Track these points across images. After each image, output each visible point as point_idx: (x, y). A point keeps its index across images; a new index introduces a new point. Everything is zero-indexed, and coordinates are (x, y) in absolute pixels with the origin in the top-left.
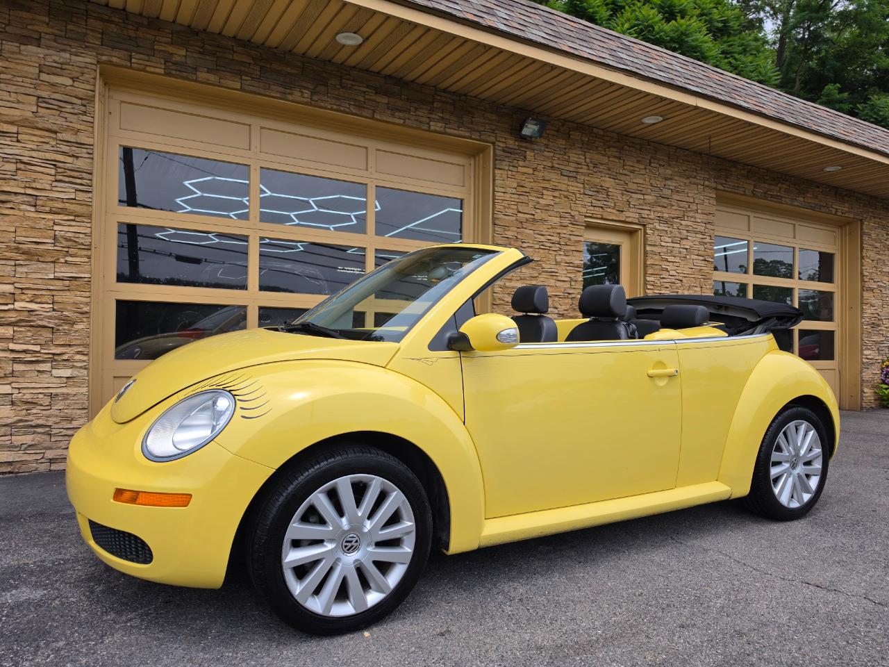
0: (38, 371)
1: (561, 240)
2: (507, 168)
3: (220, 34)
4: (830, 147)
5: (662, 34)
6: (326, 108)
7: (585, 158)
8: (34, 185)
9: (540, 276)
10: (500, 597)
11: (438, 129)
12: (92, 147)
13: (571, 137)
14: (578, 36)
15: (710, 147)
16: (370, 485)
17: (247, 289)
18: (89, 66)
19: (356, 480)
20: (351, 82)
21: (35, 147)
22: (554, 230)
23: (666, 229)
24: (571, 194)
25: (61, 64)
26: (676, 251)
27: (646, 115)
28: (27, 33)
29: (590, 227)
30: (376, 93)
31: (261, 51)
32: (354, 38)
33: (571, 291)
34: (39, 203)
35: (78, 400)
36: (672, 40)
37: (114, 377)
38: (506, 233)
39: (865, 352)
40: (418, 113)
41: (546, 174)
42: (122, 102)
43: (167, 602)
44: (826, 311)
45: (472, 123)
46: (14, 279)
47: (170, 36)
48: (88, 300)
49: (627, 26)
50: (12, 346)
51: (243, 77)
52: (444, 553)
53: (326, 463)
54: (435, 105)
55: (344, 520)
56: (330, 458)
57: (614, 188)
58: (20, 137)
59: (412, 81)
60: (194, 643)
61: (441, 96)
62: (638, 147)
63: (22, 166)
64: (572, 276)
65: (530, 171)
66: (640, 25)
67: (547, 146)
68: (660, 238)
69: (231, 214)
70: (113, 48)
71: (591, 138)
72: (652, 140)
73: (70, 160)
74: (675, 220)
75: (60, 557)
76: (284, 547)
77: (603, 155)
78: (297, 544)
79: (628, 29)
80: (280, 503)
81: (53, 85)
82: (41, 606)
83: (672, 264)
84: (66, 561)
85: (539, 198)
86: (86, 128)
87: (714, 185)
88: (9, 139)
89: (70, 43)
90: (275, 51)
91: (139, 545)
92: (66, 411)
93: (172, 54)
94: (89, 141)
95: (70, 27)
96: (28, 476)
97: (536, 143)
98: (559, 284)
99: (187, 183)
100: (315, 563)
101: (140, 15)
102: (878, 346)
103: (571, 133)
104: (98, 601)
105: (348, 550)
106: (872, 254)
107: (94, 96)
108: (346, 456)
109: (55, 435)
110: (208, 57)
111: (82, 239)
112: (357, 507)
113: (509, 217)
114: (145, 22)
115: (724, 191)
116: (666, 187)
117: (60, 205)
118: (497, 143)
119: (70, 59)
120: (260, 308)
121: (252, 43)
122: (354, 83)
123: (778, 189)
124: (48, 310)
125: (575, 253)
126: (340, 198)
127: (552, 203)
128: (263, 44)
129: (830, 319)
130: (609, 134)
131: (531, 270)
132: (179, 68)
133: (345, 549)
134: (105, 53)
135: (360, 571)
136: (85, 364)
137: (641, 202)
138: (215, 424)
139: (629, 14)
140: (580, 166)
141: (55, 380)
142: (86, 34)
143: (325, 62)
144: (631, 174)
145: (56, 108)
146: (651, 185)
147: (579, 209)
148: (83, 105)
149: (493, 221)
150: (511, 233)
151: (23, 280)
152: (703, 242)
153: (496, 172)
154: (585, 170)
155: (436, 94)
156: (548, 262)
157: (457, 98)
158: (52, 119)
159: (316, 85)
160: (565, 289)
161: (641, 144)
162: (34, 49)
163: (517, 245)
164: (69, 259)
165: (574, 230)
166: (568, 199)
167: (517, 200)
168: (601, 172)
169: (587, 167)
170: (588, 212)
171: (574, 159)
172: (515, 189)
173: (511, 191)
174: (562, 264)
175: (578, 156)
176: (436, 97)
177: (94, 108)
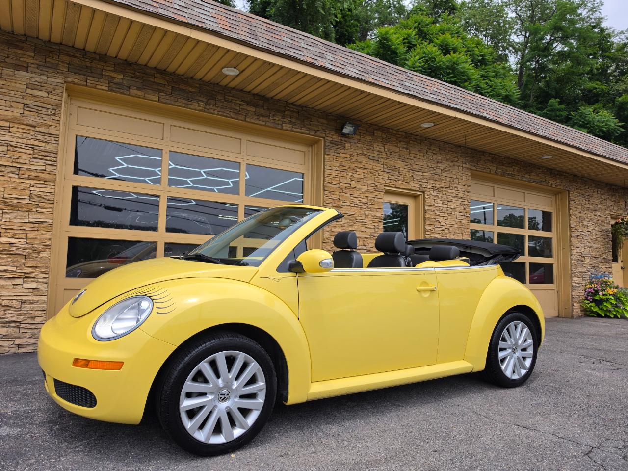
0: (14, 285)
1: (368, 201)
2: (333, 154)
3: (146, 65)
4: (543, 144)
5: (441, 63)
6: (214, 114)
7: (384, 148)
8: (18, 161)
9: (355, 224)
10: (321, 434)
11: (288, 128)
12: (58, 137)
13: (375, 135)
14: (378, 71)
15: (466, 142)
16: (237, 358)
17: (157, 231)
18: (59, 85)
19: (229, 355)
20: (231, 97)
21: (20, 136)
22: (364, 195)
23: (438, 195)
24: (375, 172)
25: (41, 83)
26: (445, 210)
27: (423, 121)
28: (20, 63)
29: (387, 192)
30: (248, 105)
31: (173, 77)
32: (234, 71)
33: (375, 235)
34: (21, 172)
35: (40, 304)
36: (448, 67)
37: (65, 289)
38: (332, 196)
39: (574, 279)
40: (275, 118)
41: (358, 158)
42: (79, 107)
43: (102, 436)
44: (548, 251)
45: (310, 125)
47: (113, 66)
48: (50, 237)
49: (417, 57)
51: (160, 94)
52: (284, 405)
53: (209, 343)
54: (286, 113)
55: (220, 381)
56: (213, 340)
57: (403, 168)
58: (11, 129)
59: (271, 98)
60: (120, 460)
61: (290, 107)
62: (419, 142)
63: (10, 148)
64: (376, 225)
65: (348, 156)
66: (426, 57)
67: (359, 140)
68: (435, 201)
69: (147, 179)
70: (75, 73)
71: (388, 136)
72: (430, 137)
73: (43, 144)
74: (444, 189)
75: (28, 408)
76: (181, 397)
77: (396, 146)
78: (189, 395)
79: (418, 60)
80: (179, 368)
81: (35, 96)
82: (18, 438)
83: (441, 218)
84: (33, 411)
85: (354, 173)
86: (55, 124)
87: (469, 167)
88: (3, 130)
89: (47, 70)
90: (182, 77)
91: (88, 395)
92: (31, 312)
93: (113, 78)
94: (57, 132)
95: (48, 60)
96: (3, 356)
97: (352, 138)
98: (367, 230)
99: (117, 158)
100: (201, 408)
101: (94, 53)
102: (582, 274)
103: (375, 132)
104: (55, 436)
105: (222, 400)
106: (577, 214)
107: (61, 104)
108: (222, 339)
109: (23, 328)
110: (137, 80)
111: (49, 196)
112: (229, 372)
113: (335, 186)
114: (98, 57)
115: (477, 170)
116: (438, 167)
117: (34, 174)
119: (47, 80)
120: (166, 244)
121: (167, 72)
122: (233, 98)
123: (512, 169)
124: (23, 243)
125: (377, 210)
126: (222, 170)
127: (362, 177)
128: (174, 73)
129: (551, 256)
130: (400, 133)
131: (349, 221)
132: (118, 87)
133: (220, 400)
134: (70, 76)
135: (229, 414)
136: (46, 280)
137: (421, 177)
138: (139, 317)
139: (419, 50)
140: (381, 153)
141: (24, 291)
142: (58, 64)
143: (214, 84)
144: (415, 159)
145: (36, 111)
146: (428, 166)
147: (381, 181)
148: (54, 109)
149: (324, 188)
150: (336, 196)
151: (7, 223)
152: (463, 204)
153: (326, 156)
154: (384, 156)
155: (287, 106)
156: (360, 215)
157: (300, 109)
158: (32, 118)
159: (209, 99)
160: (371, 233)
161: (421, 140)
162: (24, 73)
163: (339, 204)
164: (39, 209)
165: (377, 194)
166: (373, 175)
167: (339, 175)
168: (395, 158)
169: (385, 154)
170: (386, 183)
171: (377, 149)
172: (338, 168)
173: (335, 169)
174: (369, 217)
175: (379, 147)
176: (287, 108)
177: (61, 111)
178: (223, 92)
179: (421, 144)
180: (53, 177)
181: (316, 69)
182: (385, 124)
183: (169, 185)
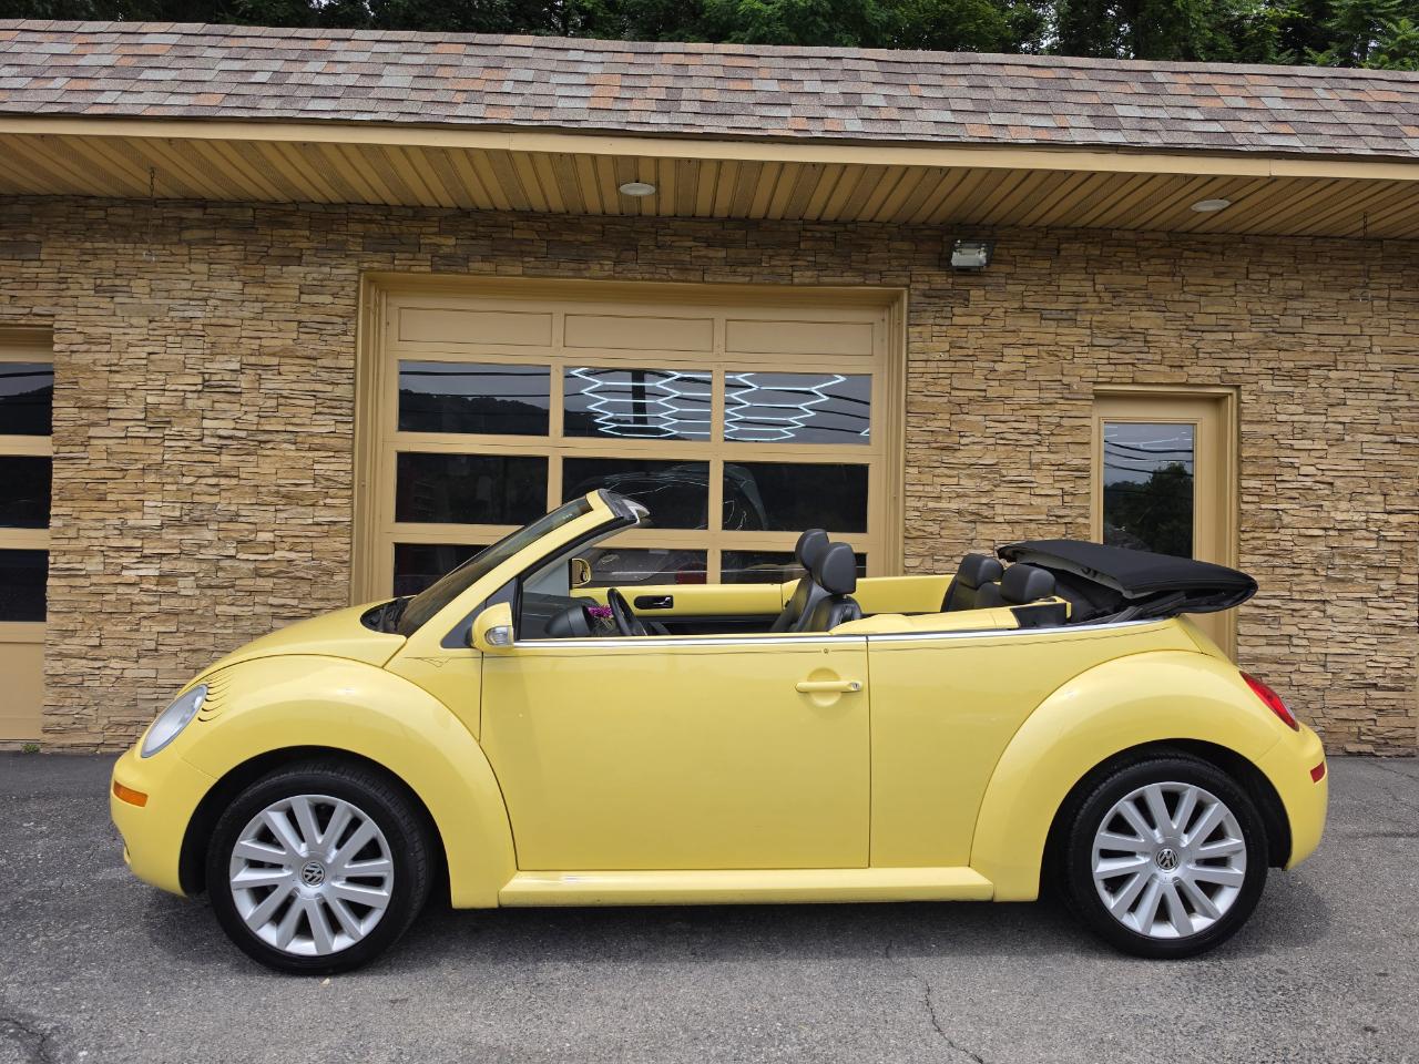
1: (1041, 427)
2: (931, 321)
6: (636, 280)
8: (295, 421)
9: (997, 490)
11: (807, 281)
13: (1063, 253)
16: (337, 810)
18: (351, 277)
19: (317, 801)
20: (668, 238)
21: (293, 377)
22: (1027, 412)
23: (1290, 389)
24: (1063, 349)
25: (321, 281)
26: (1315, 430)
27: (1189, 200)
28: (288, 253)
29: (1101, 397)
30: (709, 246)
31: (549, 221)
32: (642, 188)
33: (1063, 512)
34: (299, 440)
38: (929, 423)
40: (772, 263)
41: (1009, 321)
42: (399, 308)
45: (866, 262)
46: (275, 527)
47: (437, 224)
48: (349, 546)
50: (272, 600)
51: (526, 259)
52: (448, 905)
54: (802, 246)
55: (303, 846)
57: (1160, 329)
58: (282, 369)
59: (765, 218)
61: (811, 231)
63: (282, 401)
65: (978, 320)
67: (1009, 276)
68: (1275, 408)
70: (374, 252)
71: (1105, 249)
72: (1257, 230)
73: (329, 388)
74: (1312, 372)
76: (232, 865)
77: (1135, 273)
81: (313, 306)
83: (1304, 454)
85: (995, 362)
86: (348, 350)
88: (272, 372)
89: (329, 255)
90: (566, 217)
93: (439, 246)
95: (330, 237)
97: (992, 275)
98: (1036, 501)
100: (271, 888)
101: (404, 206)
103: (1062, 246)
105: (310, 880)
107: (356, 312)
108: (301, 772)
110: (481, 242)
111: (343, 477)
112: (321, 833)
113: (936, 399)
114: (410, 213)
116: (1289, 312)
117: (318, 441)
118: (913, 285)
119: (330, 274)
121: (537, 212)
122: (674, 238)
124: (307, 560)
125: (1070, 446)
127: (1023, 367)
128: (550, 211)
130: (1147, 236)
131: (979, 480)
132: (447, 262)
133: (306, 880)
134: (366, 259)
137: (1227, 345)
140: (1081, 299)
142: (347, 240)
143: (633, 217)
144: (1203, 298)
145: (315, 331)
146: (1250, 312)
147: (1082, 372)
148: (344, 324)
149: (906, 407)
150: (940, 423)
151: (283, 527)
152: (1390, 408)
153: (910, 329)
154: (1093, 304)
155: (803, 229)
156: (1013, 466)
157: (843, 229)
158: (312, 344)
159: (621, 252)
160: (1050, 509)
161: (1224, 244)
162: (294, 268)
163: (949, 441)
164: (328, 501)
165: (1069, 408)
166: (1055, 358)
167: (950, 370)
168: (1131, 304)
169: (1097, 300)
170: (1100, 374)
171: (1070, 289)
172: (947, 354)
173: (938, 357)
174: (1044, 467)
175: (1077, 284)
176: (803, 233)
177: (357, 324)
178: (653, 230)
179: (1223, 254)
180: (347, 444)
181: (806, 144)
182: (1088, 221)
183: (566, 434)
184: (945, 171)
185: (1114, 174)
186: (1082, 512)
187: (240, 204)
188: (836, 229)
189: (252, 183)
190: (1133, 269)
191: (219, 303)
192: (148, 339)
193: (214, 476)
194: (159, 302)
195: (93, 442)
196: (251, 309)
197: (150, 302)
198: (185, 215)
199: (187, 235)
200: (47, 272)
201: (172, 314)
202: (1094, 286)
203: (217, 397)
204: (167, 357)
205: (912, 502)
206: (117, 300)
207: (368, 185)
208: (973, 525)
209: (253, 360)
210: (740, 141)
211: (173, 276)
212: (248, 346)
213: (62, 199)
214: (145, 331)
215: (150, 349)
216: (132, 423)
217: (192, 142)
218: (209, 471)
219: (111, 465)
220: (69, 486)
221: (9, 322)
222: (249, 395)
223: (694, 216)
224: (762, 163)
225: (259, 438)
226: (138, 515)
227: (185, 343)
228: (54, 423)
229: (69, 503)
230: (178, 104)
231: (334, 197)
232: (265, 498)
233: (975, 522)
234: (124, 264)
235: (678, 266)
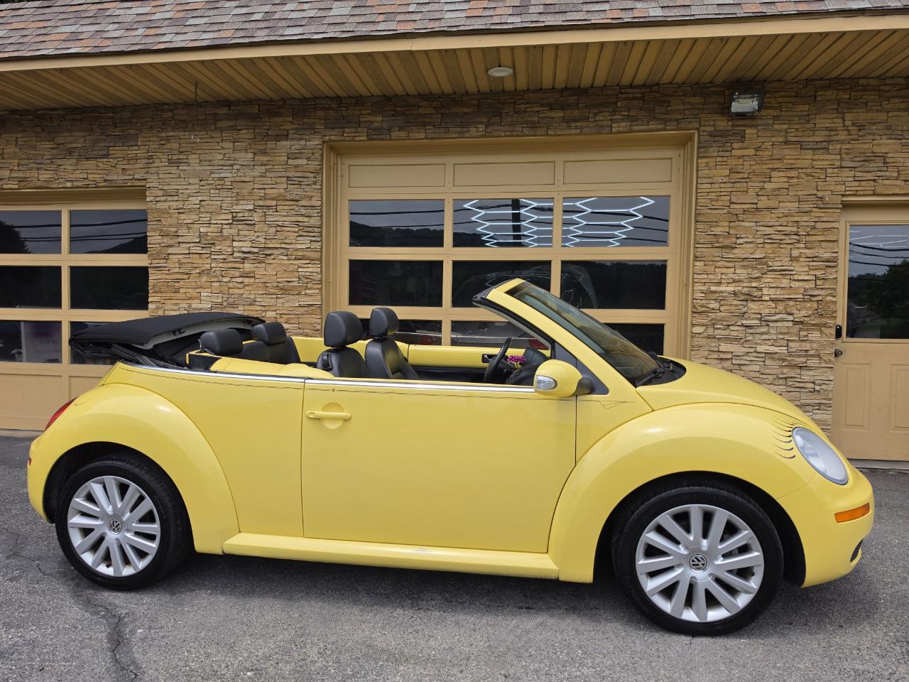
1: (800, 230)
2: (715, 154)
3: (407, 94)
6: (500, 137)
7: (844, 121)
8: (286, 241)
9: (764, 276)
11: (622, 129)
13: (819, 99)
17: (441, 306)
18: (317, 146)
20: (523, 106)
21: (285, 213)
22: (789, 219)
24: (818, 171)
25: (300, 150)
28: (280, 133)
29: (847, 206)
30: (551, 109)
31: (441, 100)
32: (504, 70)
33: (815, 293)
34: (290, 253)
38: (713, 229)
40: (597, 118)
41: (775, 152)
42: (350, 166)
45: (667, 114)
46: (276, 308)
47: (370, 107)
48: (320, 320)
51: (427, 127)
54: (619, 104)
57: (897, 152)
58: (278, 208)
59: (592, 87)
61: (625, 93)
63: (278, 229)
65: (751, 152)
67: (775, 118)
70: (333, 129)
71: (853, 93)
73: (306, 219)
77: (877, 111)
81: (296, 166)
85: (764, 182)
86: (317, 194)
88: (271, 210)
89: (304, 133)
90: (454, 96)
93: (372, 122)
94: (319, 203)
95: (305, 121)
97: (760, 118)
98: (794, 284)
101: (349, 97)
103: (818, 93)
107: (322, 168)
110: (399, 118)
111: (316, 276)
113: (718, 211)
114: (354, 101)
117: (300, 253)
118: (702, 129)
119: (305, 145)
121: (435, 94)
122: (528, 106)
124: (296, 328)
125: (822, 243)
127: (786, 185)
130: (888, 81)
131: (750, 271)
132: (377, 133)
134: (326, 134)
140: (833, 133)
142: (315, 122)
143: (499, 93)
145: (296, 183)
147: (833, 188)
148: (314, 177)
149: (696, 217)
150: (721, 229)
151: (281, 308)
153: (699, 161)
154: (842, 136)
155: (620, 93)
156: (776, 259)
157: (648, 90)
158: (295, 192)
159: (491, 118)
160: (806, 290)
162: (283, 143)
163: (727, 242)
165: (823, 215)
166: (812, 178)
167: (730, 190)
168: (873, 134)
169: (846, 132)
170: (847, 189)
171: (823, 125)
172: (727, 178)
173: (720, 181)
174: (801, 259)
175: (830, 121)
176: (620, 96)
177: (322, 177)
178: (513, 101)
180: (317, 255)
181: (619, 28)
182: (839, 72)
183: (455, 245)
184: (725, 40)
185: (861, 32)
186: (830, 292)
187: (250, 102)
188: (644, 90)
189: (256, 88)
190: (876, 108)
191: (238, 167)
192: (199, 192)
193: (241, 276)
194: (205, 168)
195: (171, 256)
196: (260, 170)
197: (199, 168)
198: (218, 111)
199: (220, 125)
200: (141, 152)
201: (213, 175)
202: (844, 123)
203: (240, 227)
204: (211, 203)
205: (698, 287)
206: (180, 168)
207: (326, 83)
208: (745, 303)
209: (261, 203)
210: (571, 30)
211: (212, 151)
212: (257, 194)
213: (147, 106)
214: (197, 187)
215: (201, 198)
216: (192, 245)
217: (216, 62)
218: (237, 274)
219: (181, 271)
220: (159, 284)
221: (122, 184)
222: (259, 226)
223: (541, 89)
224: (587, 44)
225: (265, 253)
226: (198, 301)
227: (220, 193)
228: (148, 246)
229: (159, 295)
230: (207, 38)
231: (307, 95)
232: (271, 290)
233: (747, 301)
234: (184, 145)
235: (529, 125)
